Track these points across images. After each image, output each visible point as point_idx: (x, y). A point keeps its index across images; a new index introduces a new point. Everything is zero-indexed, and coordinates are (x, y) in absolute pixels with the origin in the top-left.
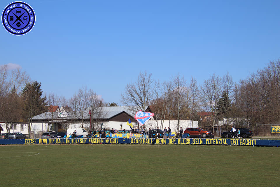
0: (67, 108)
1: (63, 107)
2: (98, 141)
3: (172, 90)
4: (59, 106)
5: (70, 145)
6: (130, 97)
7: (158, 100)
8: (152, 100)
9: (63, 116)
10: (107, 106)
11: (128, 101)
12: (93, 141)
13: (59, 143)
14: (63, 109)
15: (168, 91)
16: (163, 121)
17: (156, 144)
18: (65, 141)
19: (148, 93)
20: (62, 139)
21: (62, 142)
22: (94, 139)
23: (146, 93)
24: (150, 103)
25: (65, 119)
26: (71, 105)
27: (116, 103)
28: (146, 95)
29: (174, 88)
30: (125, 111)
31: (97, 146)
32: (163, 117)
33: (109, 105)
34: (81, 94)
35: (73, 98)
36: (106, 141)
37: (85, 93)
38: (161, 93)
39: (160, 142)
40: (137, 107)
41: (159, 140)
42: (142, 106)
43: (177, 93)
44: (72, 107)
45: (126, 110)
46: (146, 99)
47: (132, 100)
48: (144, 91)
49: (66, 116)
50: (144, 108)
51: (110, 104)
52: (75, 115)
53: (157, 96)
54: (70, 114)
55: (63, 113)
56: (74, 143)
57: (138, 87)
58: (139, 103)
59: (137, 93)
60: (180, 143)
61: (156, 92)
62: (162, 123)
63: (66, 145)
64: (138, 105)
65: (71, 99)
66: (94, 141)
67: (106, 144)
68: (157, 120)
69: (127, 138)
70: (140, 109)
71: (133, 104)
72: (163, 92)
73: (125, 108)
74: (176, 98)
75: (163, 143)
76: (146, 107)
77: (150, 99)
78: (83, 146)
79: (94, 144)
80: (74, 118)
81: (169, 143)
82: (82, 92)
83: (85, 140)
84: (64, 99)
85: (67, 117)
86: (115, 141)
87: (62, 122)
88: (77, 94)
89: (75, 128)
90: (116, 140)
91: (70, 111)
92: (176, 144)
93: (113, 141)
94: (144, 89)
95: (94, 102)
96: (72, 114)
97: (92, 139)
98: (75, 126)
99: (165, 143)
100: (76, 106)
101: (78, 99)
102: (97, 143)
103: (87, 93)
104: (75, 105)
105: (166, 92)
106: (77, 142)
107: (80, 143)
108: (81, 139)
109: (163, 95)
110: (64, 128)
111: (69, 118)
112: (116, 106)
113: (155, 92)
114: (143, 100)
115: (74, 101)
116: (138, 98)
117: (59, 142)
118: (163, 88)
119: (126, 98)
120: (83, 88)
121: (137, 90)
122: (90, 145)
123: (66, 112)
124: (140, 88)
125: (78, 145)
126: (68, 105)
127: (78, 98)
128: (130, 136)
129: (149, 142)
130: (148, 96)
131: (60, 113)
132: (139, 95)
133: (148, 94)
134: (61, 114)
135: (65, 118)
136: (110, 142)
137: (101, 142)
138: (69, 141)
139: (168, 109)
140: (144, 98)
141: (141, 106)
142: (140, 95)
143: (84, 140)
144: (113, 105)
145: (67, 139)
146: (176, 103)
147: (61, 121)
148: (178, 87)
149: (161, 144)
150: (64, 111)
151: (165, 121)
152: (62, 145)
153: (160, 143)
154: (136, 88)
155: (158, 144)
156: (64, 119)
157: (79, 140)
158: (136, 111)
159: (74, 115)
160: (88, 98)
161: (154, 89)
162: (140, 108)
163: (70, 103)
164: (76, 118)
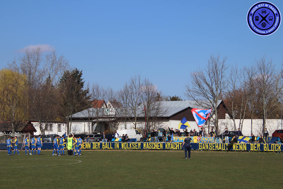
0: (115, 103)
1: (111, 102)
2: (155, 146)
3: (254, 78)
4: (105, 100)
5: (119, 151)
6: (197, 88)
7: (235, 92)
8: (228, 92)
9: (110, 113)
10: (166, 101)
11: (194, 93)
12: (149, 146)
13: (106, 149)
14: (110, 104)
15: (249, 80)
16: (242, 120)
17: (233, 151)
18: (113, 145)
19: (221, 82)
20: (109, 144)
21: (109, 147)
22: (150, 143)
23: (219, 83)
24: (224, 96)
25: (114, 118)
26: (121, 99)
27: (179, 97)
28: (219, 86)
29: (258, 76)
30: (191, 107)
31: (154, 152)
32: (243, 115)
33: (169, 99)
34: (133, 85)
35: (123, 90)
36: (166, 146)
37: (139, 83)
38: (239, 83)
39: (238, 148)
40: (206, 102)
41: (238, 145)
42: (214, 100)
43: (262, 83)
44: (122, 102)
45: (193, 105)
46: (219, 91)
47: (200, 92)
48: (216, 80)
49: (114, 114)
50: (216, 102)
51: (170, 97)
52: (126, 112)
53: (234, 87)
54: (119, 110)
55: (110, 110)
56: (125, 148)
57: (209, 75)
58: (210, 95)
59: (206, 83)
60: (266, 150)
61: (232, 80)
62: (241, 123)
63: (114, 151)
64: (208, 98)
65: (120, 91)
66: (151, 146)
67: (167, 149)
68: (234, 118)
69: (194, 142)
70: (211, 104)
71: (201, 97)
72: (242, 81)
73: (190, 103)
74: (260, 89)
75: (242, 150)
76: (219, 102)
77: (225, 90)
78: (136, 152)
79: (150, 149)
80: (124, 116)
81: (251, 150)
82: (134, 83)
83: (139, 145)
84: (111, 91)
85: (116, 115)
86: (178, 146)
87: (109, 122)
88: (129, 84)
89: (126, 129)
90: (180, 145)
91: (119, 107)
92: (261, 151)
93: (175, 146)
94: (216, 78)
95: (151, 95)
96: (122, 111)
97: (147, 143)
98: (126, 127)
99: (246, 150)
100: (126, 101)
101: (130, 92)
102: (154, 148)
103: (141, 83)
104: (125, 99)
105: (246, 81)
106: (129, 147)
107: (133, 148)
108: (133, 143)
109: (242, 85)
110: (112, 129)
111: (118, 116)
112: (179, 100)
113: (231, 82)
114: (214, 92)
115: (124, 95)
116: (208, 89)
117: (106, 147)
118: (242, 75)
119: (192, 90)
120: (136, 77)
121: (206, 79)
122: (145, 151)
123: (114, 109)
124: (211, 76)
125: (130, 150)
126: (117, 100)
127: (129, 89)
128: (197, 140)
129: (224, 149)
130: (222, 87)
131: (106, 110)
132: (208, 86)
133: (222, 85)
134: (108, 110)
135: (113, 116)
136: (172, 148)
137: (159, 147)
138: (118, 146)
139: (249, 104)
140: (217, 90)
141: (212, 100)
142: (211, 85)
143: (137, 144)
144: (174, 99)
145: (116, 143)
146: (260, 96)
147: (108, 120)
148: (263, 75)
149: (240, 151)
150: (112, 107)
151: (244, 120)
152: (109, 150)
153: (238, 150)
154: (206, 76)
155: (237, 151)
156: (112, 118)
157: (132, 145)
158: (205, 107)
159: (124, 112)
160: (142, 90)
161: (229, 77)
162: (211, 102)
163: (118, 97)
164: (127, 116)
